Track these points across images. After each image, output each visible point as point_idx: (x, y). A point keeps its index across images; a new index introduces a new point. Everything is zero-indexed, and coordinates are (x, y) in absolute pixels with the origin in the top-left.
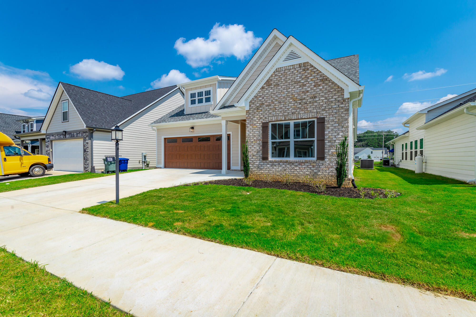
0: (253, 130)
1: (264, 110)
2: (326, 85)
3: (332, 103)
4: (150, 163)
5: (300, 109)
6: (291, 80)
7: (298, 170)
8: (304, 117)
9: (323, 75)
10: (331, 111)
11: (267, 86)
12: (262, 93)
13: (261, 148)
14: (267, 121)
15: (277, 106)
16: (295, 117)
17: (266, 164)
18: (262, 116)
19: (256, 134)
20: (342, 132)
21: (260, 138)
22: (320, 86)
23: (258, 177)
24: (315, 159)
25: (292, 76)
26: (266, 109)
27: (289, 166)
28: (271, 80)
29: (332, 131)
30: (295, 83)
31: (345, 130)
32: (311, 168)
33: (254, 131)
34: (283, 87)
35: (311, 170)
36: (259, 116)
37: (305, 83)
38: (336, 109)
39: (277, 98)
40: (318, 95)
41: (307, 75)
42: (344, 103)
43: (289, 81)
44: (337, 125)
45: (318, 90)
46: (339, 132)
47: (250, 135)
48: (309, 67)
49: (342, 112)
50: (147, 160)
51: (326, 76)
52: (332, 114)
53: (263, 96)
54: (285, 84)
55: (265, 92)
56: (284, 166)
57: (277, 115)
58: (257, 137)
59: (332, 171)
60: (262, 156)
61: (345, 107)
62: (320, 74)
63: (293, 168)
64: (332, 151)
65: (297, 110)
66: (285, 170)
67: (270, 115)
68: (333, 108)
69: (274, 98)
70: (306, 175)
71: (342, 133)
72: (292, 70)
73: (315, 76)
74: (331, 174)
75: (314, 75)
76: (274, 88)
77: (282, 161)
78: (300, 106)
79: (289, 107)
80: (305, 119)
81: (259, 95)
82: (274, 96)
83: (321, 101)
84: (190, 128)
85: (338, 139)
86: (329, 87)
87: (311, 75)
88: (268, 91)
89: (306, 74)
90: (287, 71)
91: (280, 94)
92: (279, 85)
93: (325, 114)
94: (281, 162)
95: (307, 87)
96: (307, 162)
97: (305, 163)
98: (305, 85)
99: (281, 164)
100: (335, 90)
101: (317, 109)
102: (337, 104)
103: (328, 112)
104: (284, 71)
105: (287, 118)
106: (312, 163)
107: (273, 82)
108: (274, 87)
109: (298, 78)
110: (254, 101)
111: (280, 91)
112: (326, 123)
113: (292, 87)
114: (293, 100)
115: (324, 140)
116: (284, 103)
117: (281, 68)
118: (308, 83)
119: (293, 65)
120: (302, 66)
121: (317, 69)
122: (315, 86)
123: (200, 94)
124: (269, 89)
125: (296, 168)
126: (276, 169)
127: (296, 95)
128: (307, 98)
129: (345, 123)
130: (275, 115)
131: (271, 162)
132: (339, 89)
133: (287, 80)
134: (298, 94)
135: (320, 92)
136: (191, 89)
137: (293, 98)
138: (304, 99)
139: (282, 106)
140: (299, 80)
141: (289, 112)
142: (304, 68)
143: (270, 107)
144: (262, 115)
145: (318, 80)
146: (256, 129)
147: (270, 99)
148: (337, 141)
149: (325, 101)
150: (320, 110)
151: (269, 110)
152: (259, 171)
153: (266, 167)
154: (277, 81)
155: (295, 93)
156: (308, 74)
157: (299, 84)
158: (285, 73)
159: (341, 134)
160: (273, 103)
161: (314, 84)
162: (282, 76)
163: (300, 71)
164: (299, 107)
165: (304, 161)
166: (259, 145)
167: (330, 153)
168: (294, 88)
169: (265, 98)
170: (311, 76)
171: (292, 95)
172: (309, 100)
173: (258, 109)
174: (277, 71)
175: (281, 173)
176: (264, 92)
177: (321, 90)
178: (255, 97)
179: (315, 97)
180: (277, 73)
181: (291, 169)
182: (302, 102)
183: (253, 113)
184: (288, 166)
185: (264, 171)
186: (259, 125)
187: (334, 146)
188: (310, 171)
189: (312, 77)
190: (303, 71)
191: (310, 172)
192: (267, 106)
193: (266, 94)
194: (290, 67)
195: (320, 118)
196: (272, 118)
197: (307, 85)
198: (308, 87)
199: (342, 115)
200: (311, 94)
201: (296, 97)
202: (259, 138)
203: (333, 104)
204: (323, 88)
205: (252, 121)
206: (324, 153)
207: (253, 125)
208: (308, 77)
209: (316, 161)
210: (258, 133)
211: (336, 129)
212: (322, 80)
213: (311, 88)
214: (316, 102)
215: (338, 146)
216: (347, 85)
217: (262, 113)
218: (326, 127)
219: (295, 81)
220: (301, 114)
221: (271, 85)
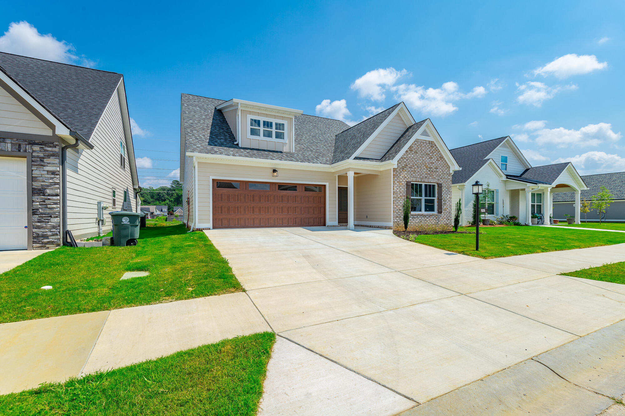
0: (399, 187)
1: (407, 171)
2: (442, 161)
5: (430, 175)
6: (425, 151)
7: (428, 221)
9: (440, 154)
10: (444, 180)
11: (410, 151)
14: (410, 181)
15: (416, 170)
18: (406, 176)
19: (401, 191)
22: (439, 161)
24: (435, 212)
25: (425, 148)
26: (409, 170)
28: (412, 147)
29: (445, 193)
30: (427, 155)
31: (450, 194)
32: (435, 219)
34: (420, 155)
36: (404, 175)
39: (416, 163)
42: (450, 176)
43: (423, 152)
44: (447, 190)
47: (397, 191)
48: (434, 145)
51: (442, 155)
52: (445, 182)
53: (407, 158)
54: (421, 153)
56: (420, 218)
58: (402, 193)
61: (450, 179)
62: (439, 152)
63: (425, 219)
65: (428, 175)
66: (421, 222)
67: (412, 176)
68: (445, 178)
70: (433, 225)
72: (425, 144)
73: (437, 153)
74: (444, 223)
78: (429, 172)
79: (424, 172)
80: (431, 182)
81: (404, 156)
82: (414, 161)
83: (440, 172)
85: (447, 199)
86: (443, 163)
87: (435, 151)
88: (410, 156)
89: (433, 150)
91: (418, 160)
92: (417, 153)
93: (442, 182)
95: (433, 160)
97: (431, 216)
99: (419, 217)
101: (438, 177)
102: (447, 176)
105: (422, 181)
107: (414, 149)
108: (414, 153)
109: (429, 151)
110: (400, 161)
111: (418, 158)
112: (442, 188)
113: (425, 157)
114: (426, 168)
115: (441, 199)
116: (420, 168)
117: (419, 139)
119: (425, 140)
120: (430, 143)
121: (438, 148)
122: (437, 160)
124: (411, 154)
126: (415, 221)
127: (427, 164)
128: (433, 167)
129: (450, 190)
130: (415, 176)
131: (412, 215)
132: (447, 166)
133: (422, 150)
135: (439, 165)
137: (426, 166)
138: (431, 168)
139: (419, 170)
140: (429, 153)
141: (423, 176)
142: (431, 145)
145: (438, 156)
146: (402, 186)
147: (411, 162)
148: (447, 201)
149: (442, 172)
151: (411, 172)
154: (416, 149)
155: (427, 162)
157: (429, 156)
158: (421, 144)
159: (448, 196)
160: (414, 166)
162: (419, 146)
163: (429, 146)
165: (430, 214)
166: (404, 200)
167: (445, 208)
169: (408, 160)
171: (425, 163)
172: (434, 170)
173: (404, 169)
174: (416, 141)
175: (418, 224)
178: (402, 158)
179: (437, 168)
182: (430, 170)
183: (400, 172)
184: (422, 218)
186: (404, 183)
188: (435, 221)
190: (431, 147)
192: (410, 168)
195: (439, 183)
196: (412, 179)
197: (433, 158)
200: (435, 165)
202: (404, 194)
203: (445, 175)
204: (441, 163)
205: (398, 179)
206: (441, 208)
207: (399, 182)
208: (434, 153)
209: (437, 214)
210: (403, 189)
211: (447, 193)
212: (440, 157)
213: (435, 161)
214: (437, 172)
215: (447, 204)
216: (452, 165)
217: (406, 173)
218: (442, 191)
219: (427, 153)
220: (429, 178)
221: (412, 151)
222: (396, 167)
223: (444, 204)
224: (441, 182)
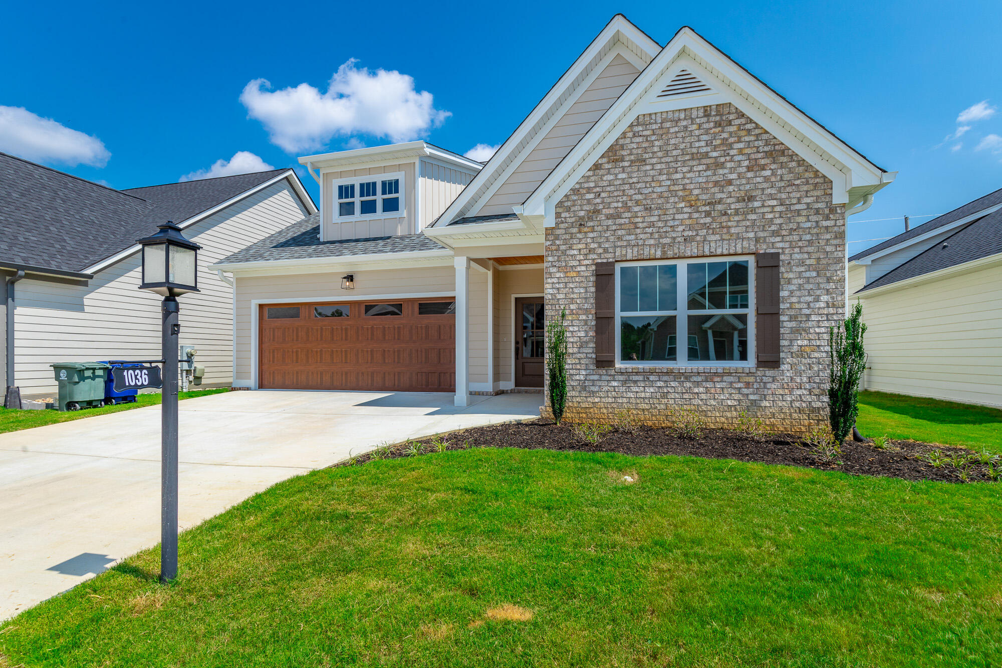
0: (566, 283)
1: (600, 228)
2: (782, 168)
3: (799, 215)
4: (206, 375)
5: (708, 228)
6: (682, 150)
7: (703, 396)
8: (719, 251)
9: (771, 141)
10: (796, 238)
11: (608, 162)
12: (595, 181)
13: (592, 333)
14: (611, 260)
15: (639, 220)
16: (692, 249)
17: (609, 378)
18: (593, 246)
19: (575, 296)
20: (828, 292)
21: (590, 305)
22: (764, 169)
23: (584, 415)
24: (751, 362)
25: (683, 138)
26: (607, 226)
27: (677, 383)
28: (622, 146)
29: (800, 290)
30: (693, 159)
31: (836, 288)
32: (740, 388)
33: (571, 285)
34: (658, 167)
35: (740, 396)
36: (586, 244)
37: (722, 159)
38: (809, 233)
39: (639, 197)
40: (759, 192)
41: (727, 139)
42: (831, 216)
43: (675, 153)
44: (814, 274)
45: (759, 180)
47: (558, 296)
48: (731, 117)
49: (828, 240)
50: (195, 365)
51: (782, 144)
52: (800, 244)
53: (598, 189)
54: (663, 160)
55: (605, 178)
56: (659, 384)
57: (641, 242)
58: (578, 302)
59: (801, 397)
60: (594, 356)
61: (836, 229)
62: (765, 136)
63: (687, 391)
64: (800, 343)
65: (700, 231)
67: (619, 244)
68: (801, 230)
69: (631, 196)
70: (726, 408)
71: (827, 295)
72: (684, 123)
73: (749, 142)
74: (797, 404)
75: (747, 139)
76: (629, 169)
77: (657, 371)
78: (708, 220)
79: (676, 223)
80: (721, 255)
81: (586, 185)
82: (632, 192)
83: (769, 209)
84: (344, 278)
85: (816, 310)
86: (790, 172)
87: (740, 137)
88: (611, 177)
89: (725, 135)
90: (668, 125)
91: (648, 186)
92: (644, 161)
93: (781, 245)
94: (652, 372)
95: (726, 171)
96: (730, 374)
97: (722, 376)
98: (722, 165)
99: (652, 378)
100: (807, 182)
101: (756, 229)
102: (814, 218)
103: (788, 238)
104: (659, 125)
105: (670, 253)
106: (744, 375)
107: (628, 152)
108: (630, 166)
110: (569, 204)
111: (649, 179)
112: (782, 269)
113: (685, 169)
114: (688, 205)
115: (777, 314)
116: (660, 212)
117: (650, 114)
118: (731, 161)
119: (685, 110)
120: (713, 113)
121: (755, 123)
122: (749, 169)
123: (368, 188)
124: (617, 171)
125: (696, 390)
126: (637, 392)
127: (696, 192)
128: (729, 198)
129: (836, 271)
130: (633, 243)
131: (622, 373)
132: (817, 180)
133: (670, 148)
134: (702, 189)
135: (765, 185)
136: (341, 174)
137: (687, 198)
138: (719, 203)
139: (655, 219)
140: (705, 150)
141: (674, 235)
142: (718, 118)
143: (618, 221)
144: (593, 242)
145: (759, 152)
146: (577, 280)
147: (618, 198)
148: (813, 318)
149: (778, 209)
150: (765, 234)
151: (615, 230)
152: (586, 397)
153: (606, 389)
154: (640, 151)
155: (692, 186)
156: (731, 136)
157: (704, 161)
158: (662, 128)
159: (824, 298)
160: (628, 209)
161: (746, 163)
162: (653, 138)
163: (706, 126)
164: (705, 224)
165: (720, 371)
166: (586, 324)
167: (795, 349)
168: (690, 172)
169: (603, 195)
170: (739, 141)
171: (685, 189)
172: (733, 206)
173: (584, 225)
174: (638, 121)
175: (654, 404)
176: (601, 178)
177: (766, 179)
178: (575, 191)
179: (751, 199)
180: (640, 128)
181: (683, 393)
182: (714, 210)
183: (567, 237)
184: (673, 384)
185: (600, 397)
186: (586, 270)
187: (805, 331)
188: (737, 397)
189: (741, 145)
190: (715, 127)
191: (739, 400)
192: (609, 217)
193: (605, 184)
194: (677, 115)
195: (765, 254)
196: (624, 252)
198: (731, 172)
199: (828, 249)
200: (740, 190)
201: (697, 195)
202: (586, 305)
203: (800, 219)
204: (774, 174)
205: (563, 258)
206: (777, 348)
207: (565, 269)
208: (731, 144)
209: (754, 370)
210: (582, 290)
211: (811, 286)
212: (772, 154)
213: (739, 174)
214: (753, 211)
215: (817, 330)
216: (843, 169)
217: (593, 238)
218: (782, 280)
219: (693, 154)
220: (710, 241)
221: (623, 161)
222: (550, 222)
223: (796, 331)
224: (778, 245)
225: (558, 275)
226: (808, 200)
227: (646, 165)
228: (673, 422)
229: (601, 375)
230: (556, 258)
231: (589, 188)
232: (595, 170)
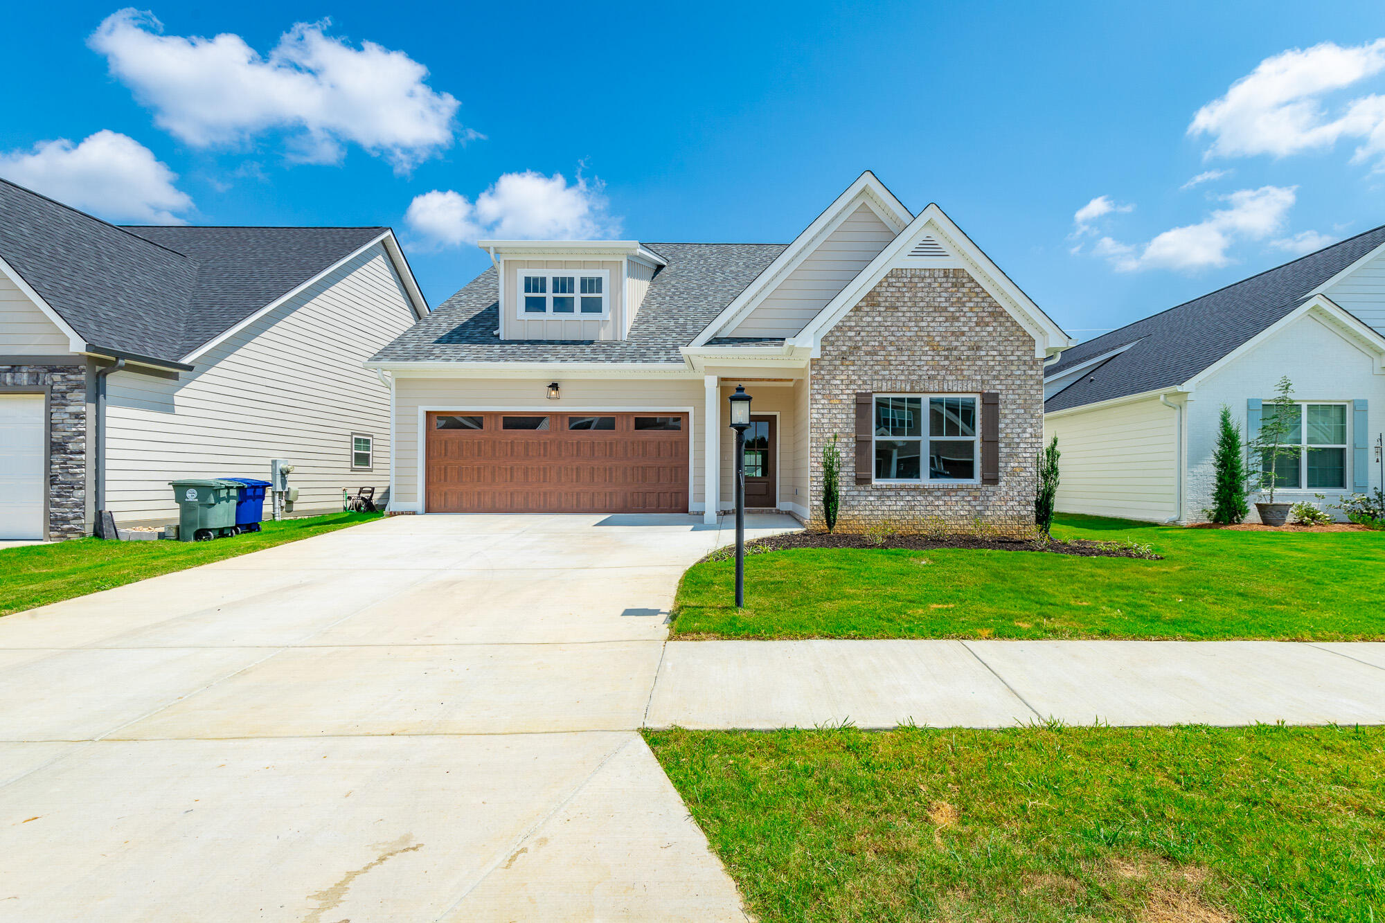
0: (830, 409)
1: (859, 363)
2: (1000, 326)
3: (1012, 364)
4: (300, 499)
5: (947, 369)
6: (927, 302)
7: (942, 508)
8: (954, 389)
9: (993, 304)
10: (1010, 382)
11: (867, 306)
12: (855, 321)
13: (852, 455)
14: (869, 391)
15: (892, 358)
16: (934, 386)
17: (866, 494)
18: (854, 377)
19: (837, 421)
20: (1032, 426)
21: (850, 429)
22: (988, 326)
23: (845, 527)
24: (977, 480)
25: (928, 293)
26: (866, 361)
27: (922, 497)
28: (879, 293)
29: (1012, 423)
30: (935, 311)
31: (1037, 423)
32: (970, 501)
33: (834, 411)
34: (908, 314)
35: (970, 507)
36: (848, 376)
37: (958, 314)
38: (1019, 379)
39: (892, 338)
40: (984, 344)
41: (961, 298)
42: (1034, 367)
43: (922, 304)
44: (1022, 411)
45: (984, 334)
46: (1025, 426)
47: (823, 421)
48: (965, 281)
49: (1032, 385)
50: (289, 485)
51: (1001, 307)
52: (1013, 387)
53: (858, 328)
54: (912, 309)
55: (864, 319)
56: (907, 498)
57: (894, 377)
58: (841, 426)
60: (854, 474)
61: (1037, 377)
62: (989, 300)
63: (930, 503)
64: (1012, 464)
65: (940, 372)
66: (912, 508)
67: (876, 377)
68: (1013, 376)
69: (886, 337)
70: (959, 517)
71: (1031, 428)
72: (929, 280)
73: (977, 302)
74: (1010, 513)
75: (976, 300)
76: (884, 314)
77: (905, 487)
78: (947, 363)
79: (922, 363)
80: (957, 392)
81: (848, 324)
82: (887, 333)
83: (991, 358)
85: (1023, 439)
86: (1006, 330)
87: (970, 298)
88: (869, 319)
89: (959, 295)
90: (916, 280)
91: (900, 329)
92: (897, 308)
93: (1000, 387)
94: (902, 488)
95: (961, 324)
96: (962, 489)
97: (957, 491)
98: (957, 319)
99: (902, 493)
100: (1018, 339)
101: (982, 373)
102: (1023, 368)
103: (1004, 382)
104: (909, 279)
105: (917, 388)
106: (972, 490)
107: (884, 299)
108: (885, 311)
109: (943, 299)
110: (833, 339)
111: (901, 324)
112: (1000, 406)
113: (929, 319)
114: (931, 349)
115: (997, 442)
116: (909, 353)
117: (902, 269)
118: (964, 316)
119: (930, 269)
120: (951, 275)
121: (981, 288)
122: (977, 324)
123: (564, 284)
124: (874, 314)
125: (937, 503)
126: (890, 506)
127: (938, 339)
128: (962, 346)
129: (1037, 409)
130: (887, 377)
131: (877, 489)
133: (917, 299)
134: (942, 337)
135: (989, 339)
136: (528, 264)
137: (931, 343)
138: (955, 350)
139: (905, 358)
140: (944, 305)
141: (921, 374)
142: (954, 280)
143: (875, 358)
144: (854, 374)
145: (984, 311)
146: (840, 407)
147: (875, 338)
148: (1022, 445)
149: (998, 358)
150: (989, 378)
151: (873, 365)
152: (847, 510)
153: (864, 503)
154: (893, 299)
155: (935, 334)
156: (964, 296)
157: (943, 314)
158: (911, 282)
159: (1029, 430)
160: (884, 348)
161: (975, 319)
162: (905, 289)
163: (945, 285)
164: (945, 366)
165: (955, 487)
166: (847, 446)
167: (1009, 469)
168: (933, 321)
169: (862, 334)
170: (970, 301)
171: (929, 336)
172: (965, 353)
173: (846, 359)
174: (892, 274)
175: (904, 515)
176: (861, 319)
177: (990, 334)
178: (838, 328)
179: (979, 348)
180: (894, 280)
181: (926, 506)
182: (951, 355)
183: (831, 368)
184: (919, 498)
185: (859, 511)
186: (847, 398)
187: (1016, 455)
188: (967, 508)
189: (971, 304)
190: (952, 287)
191: (969, 511)
192: (867, 353)
193: (865, 324)
194: (923, 272)
195: (988, 393)
196: (879, 385)
197: (962, 319)
198: (965, 324)
199: (1032, 392)
200: (970, 340)
201: (938, 341)
202: (847, 429)
203: (1014, 368)
204: (995, 330)
205: (827, 387)
206: (996, 469)
207: (829, 397)
208: (964, 303)
209: (980, 486)
210: (844, 416)
211: (1020, 421)
212: (993, 315)
213: (970, 328)
214: (980, 358)
215: (1024, 455)
216: (1042, 332)
217: (854, 370)
218: (1000, 415)
219: (935, 307)
220: (948, 380)
221: (879, 306)
222: (816, 354)
223: (1009, 455)
224: (997, 387)
225: (823, 402)
226: (1019, 353)
227: (898, 311)
228: (919, 530)
229: (859, 491)
230: (821, 386)
231: (850, 327)
232: (856, 311)
